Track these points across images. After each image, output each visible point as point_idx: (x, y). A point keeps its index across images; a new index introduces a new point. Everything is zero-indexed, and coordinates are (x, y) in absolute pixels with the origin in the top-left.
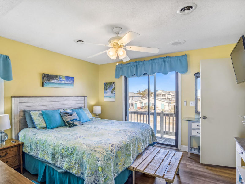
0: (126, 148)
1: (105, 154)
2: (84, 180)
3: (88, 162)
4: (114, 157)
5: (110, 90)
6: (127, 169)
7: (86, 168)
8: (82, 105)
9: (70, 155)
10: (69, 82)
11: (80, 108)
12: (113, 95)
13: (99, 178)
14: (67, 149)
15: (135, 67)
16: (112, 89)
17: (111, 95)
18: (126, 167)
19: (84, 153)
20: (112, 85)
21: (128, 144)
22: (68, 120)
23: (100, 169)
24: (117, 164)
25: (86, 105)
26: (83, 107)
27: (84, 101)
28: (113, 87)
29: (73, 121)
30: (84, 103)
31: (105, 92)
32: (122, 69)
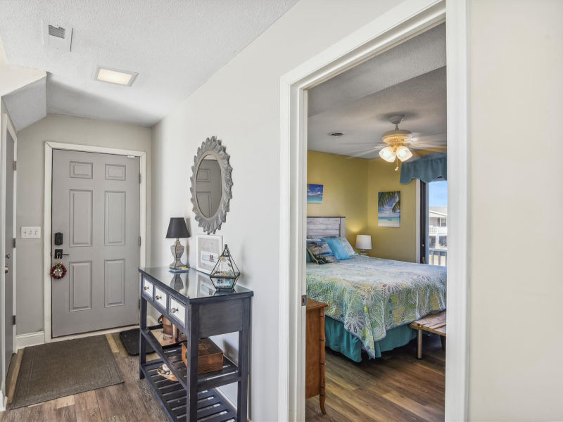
0: (408, 294)
1: (372, 293)
2: (343, 324)
3: (350, 300)
4: (387, 300)
5: (389, 206)
6: (409, 325)
7: (346, 307)
8: (336, 233)
9: (325, 292)
10: (315, 194)
11: (333, 237)
12: (397, 215)
13: (364, 320)
14: (321, 285)
15: (441, 161)
16: (394, 204)
17: (393, 215)
18: (406, 322)
19: (344, 290)
20: (394, 197)
21: (411, 289)
22: (317, 253)
23: (365, 309)
24: (391, 312)
25: (343, 232)
26: (338, 236)
27: (340, 225)
28: (397, 200)
29: (324, 256)
30: (340, 230)
31: (380, 210)
32: (415, 166)
